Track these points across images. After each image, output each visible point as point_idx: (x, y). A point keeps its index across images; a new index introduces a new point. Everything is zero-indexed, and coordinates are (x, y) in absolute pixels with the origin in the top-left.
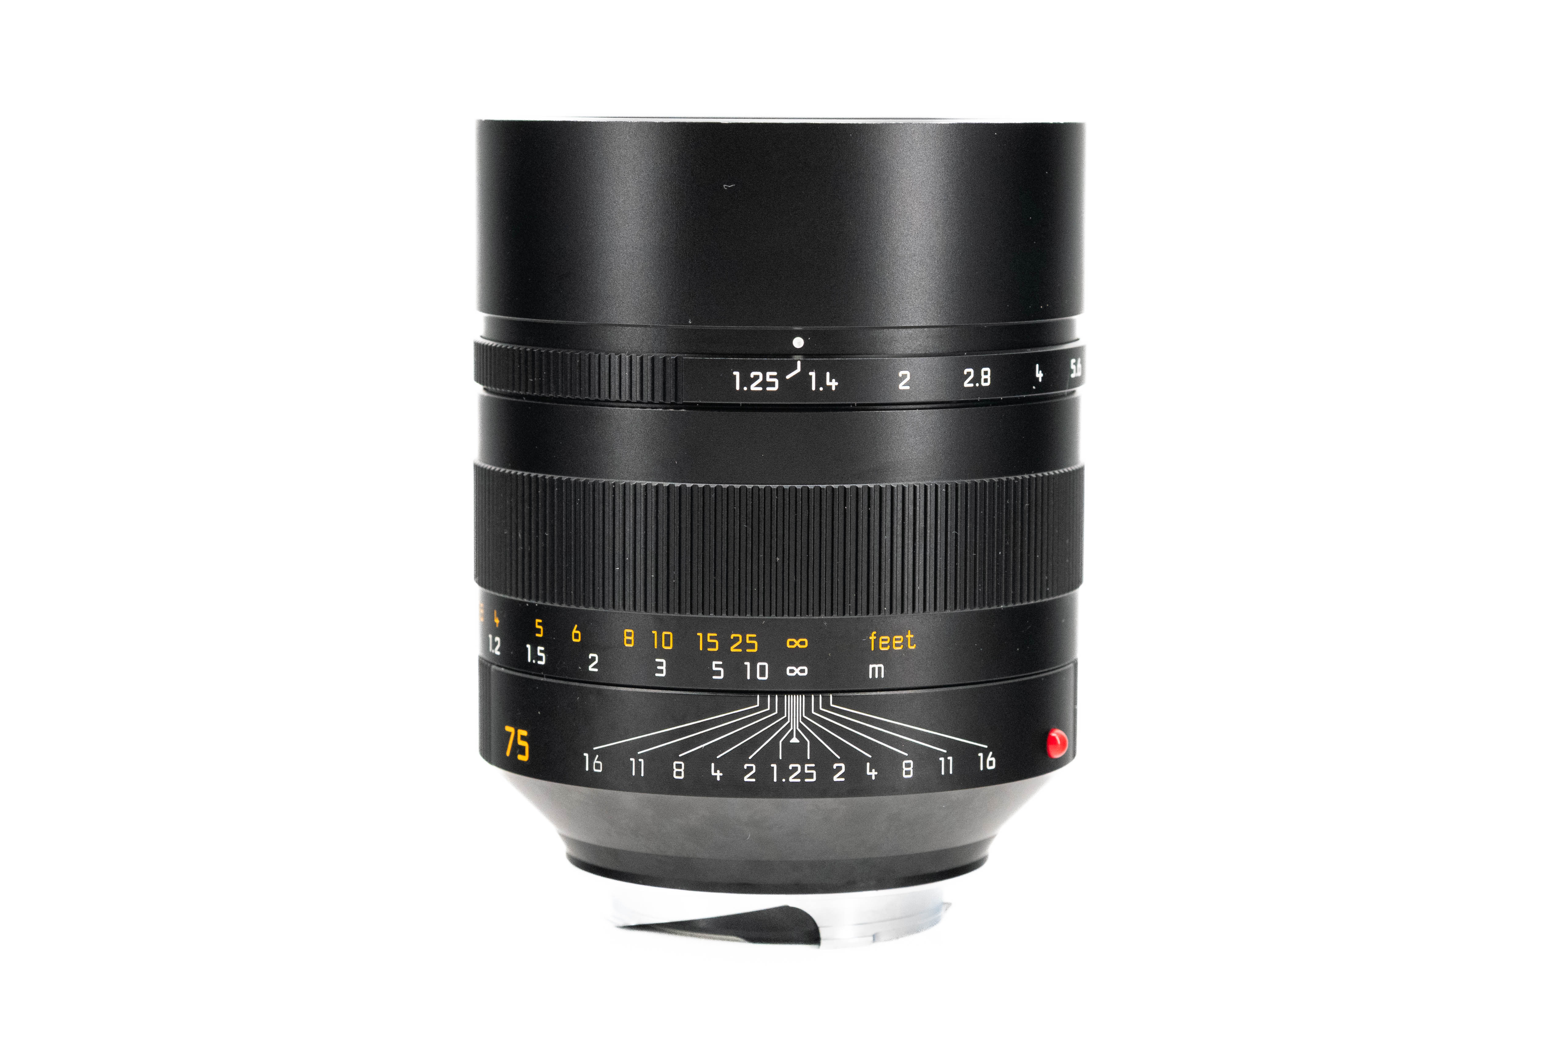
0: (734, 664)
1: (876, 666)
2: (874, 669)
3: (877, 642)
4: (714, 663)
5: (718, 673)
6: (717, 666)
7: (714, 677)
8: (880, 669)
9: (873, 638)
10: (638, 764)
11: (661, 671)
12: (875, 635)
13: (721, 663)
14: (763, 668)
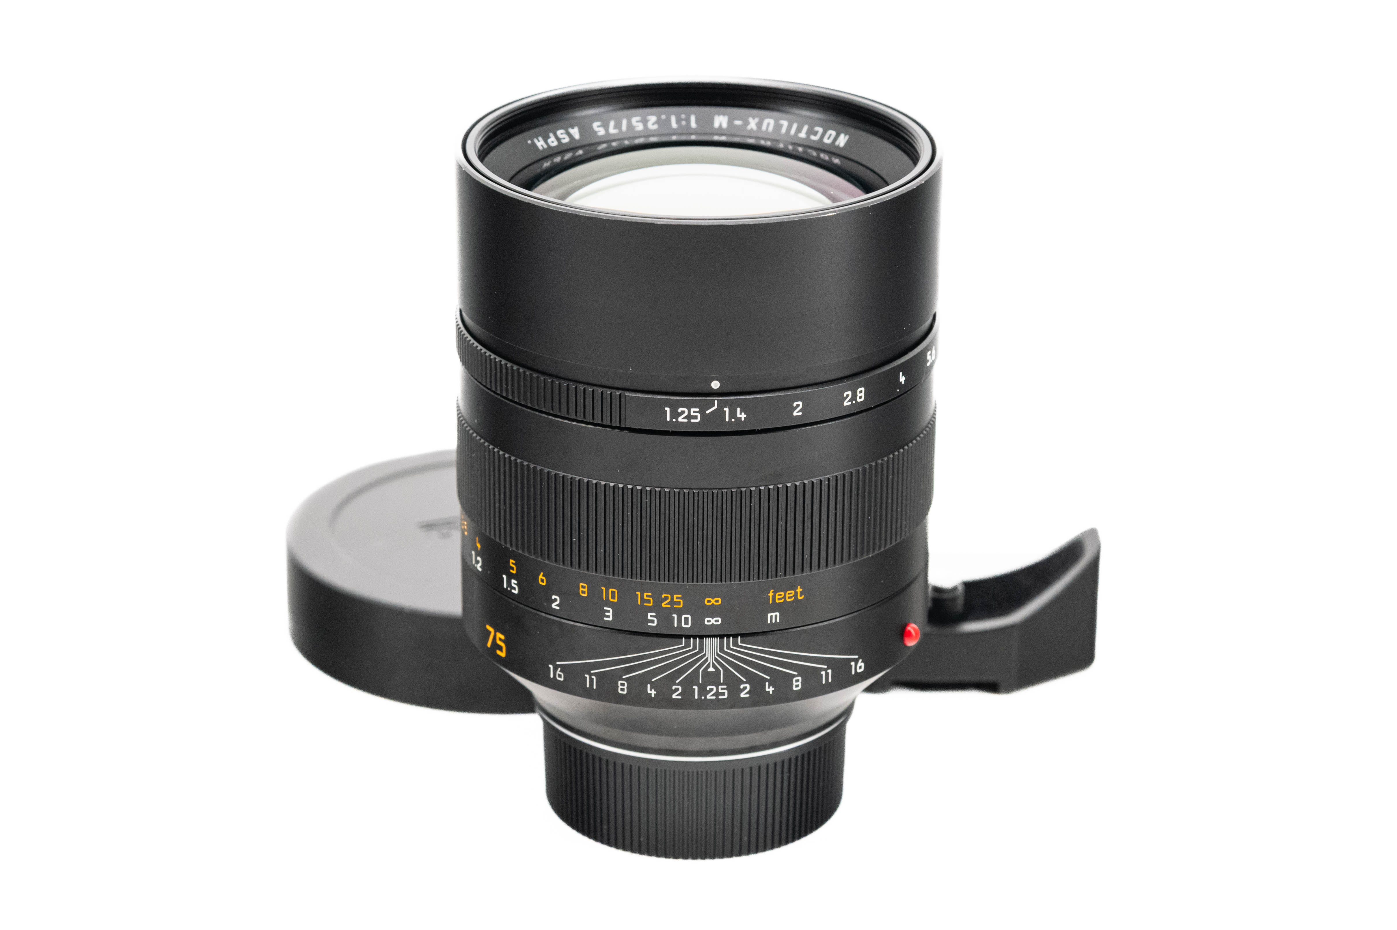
0: (665, 616)
1: (774, 614)
2: (771, 617)
3: (774, 597)
4: (649, 614)
5: (653, 622)
6: (651, 616)
7: (649, 624)
8: (776, 616)
9: (771, 594)
10: (591, 680)
11: (609, 617)
12: (773, 592)
13: (654, 614)
14: (686, 619)
